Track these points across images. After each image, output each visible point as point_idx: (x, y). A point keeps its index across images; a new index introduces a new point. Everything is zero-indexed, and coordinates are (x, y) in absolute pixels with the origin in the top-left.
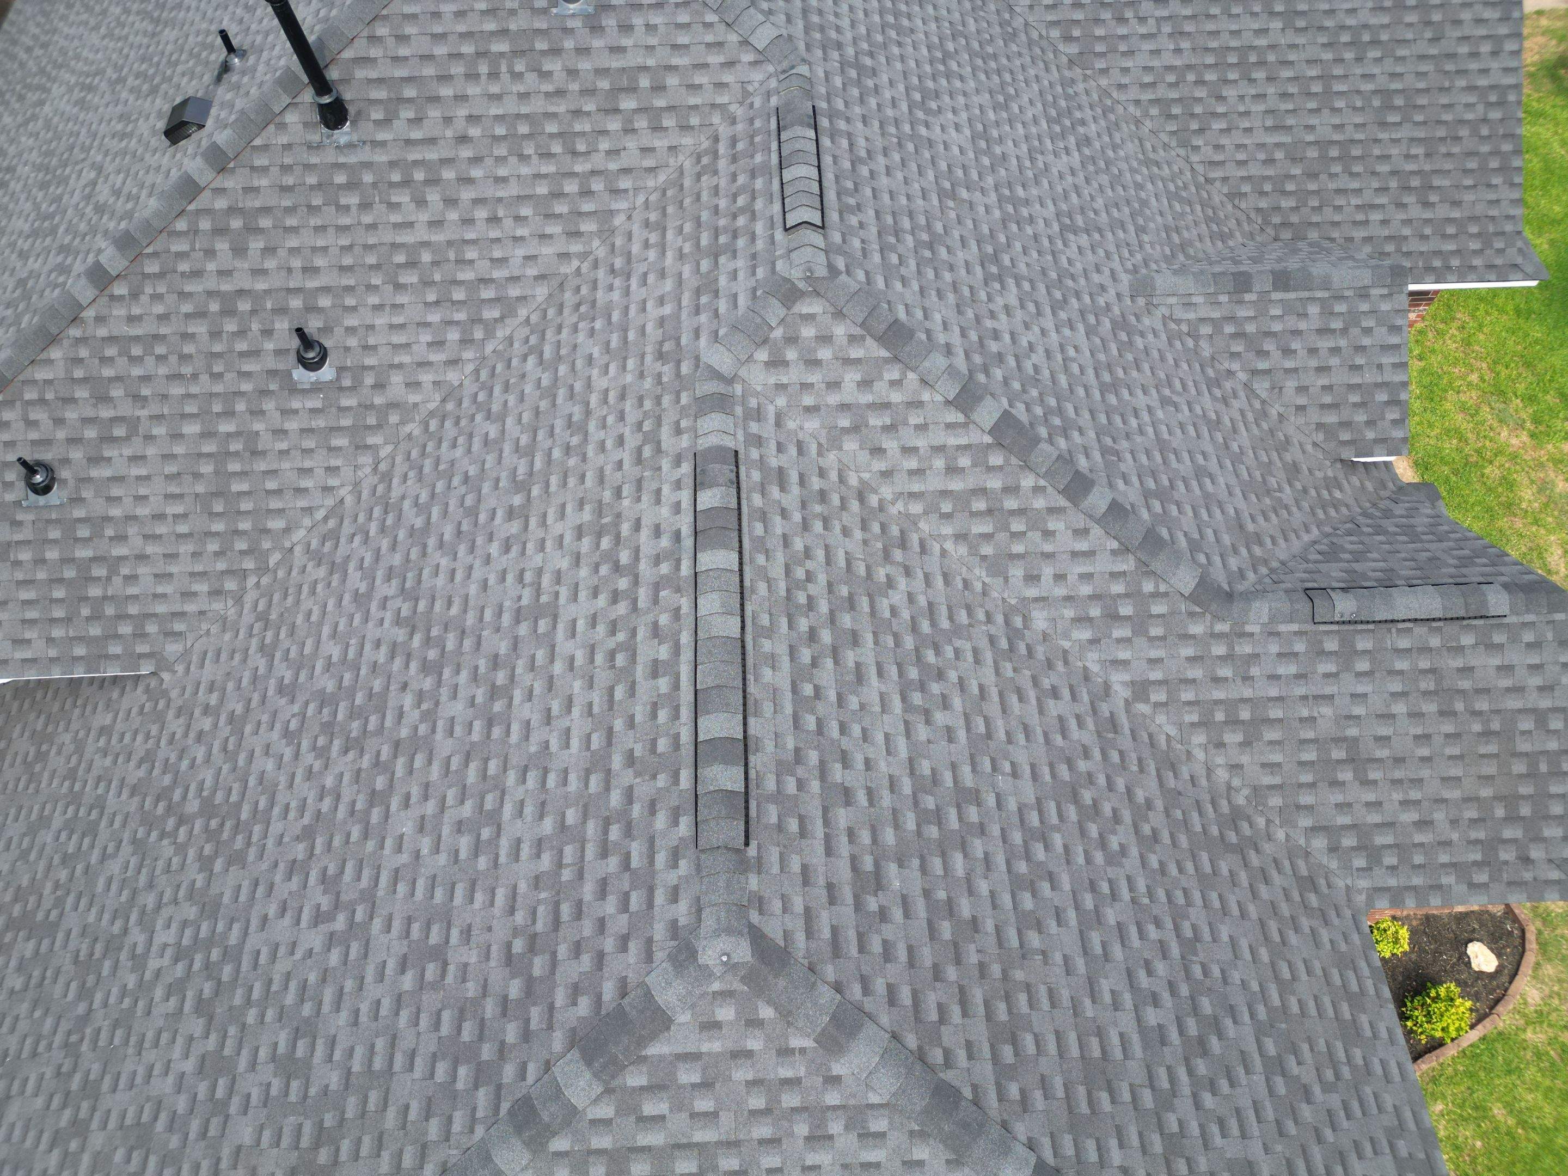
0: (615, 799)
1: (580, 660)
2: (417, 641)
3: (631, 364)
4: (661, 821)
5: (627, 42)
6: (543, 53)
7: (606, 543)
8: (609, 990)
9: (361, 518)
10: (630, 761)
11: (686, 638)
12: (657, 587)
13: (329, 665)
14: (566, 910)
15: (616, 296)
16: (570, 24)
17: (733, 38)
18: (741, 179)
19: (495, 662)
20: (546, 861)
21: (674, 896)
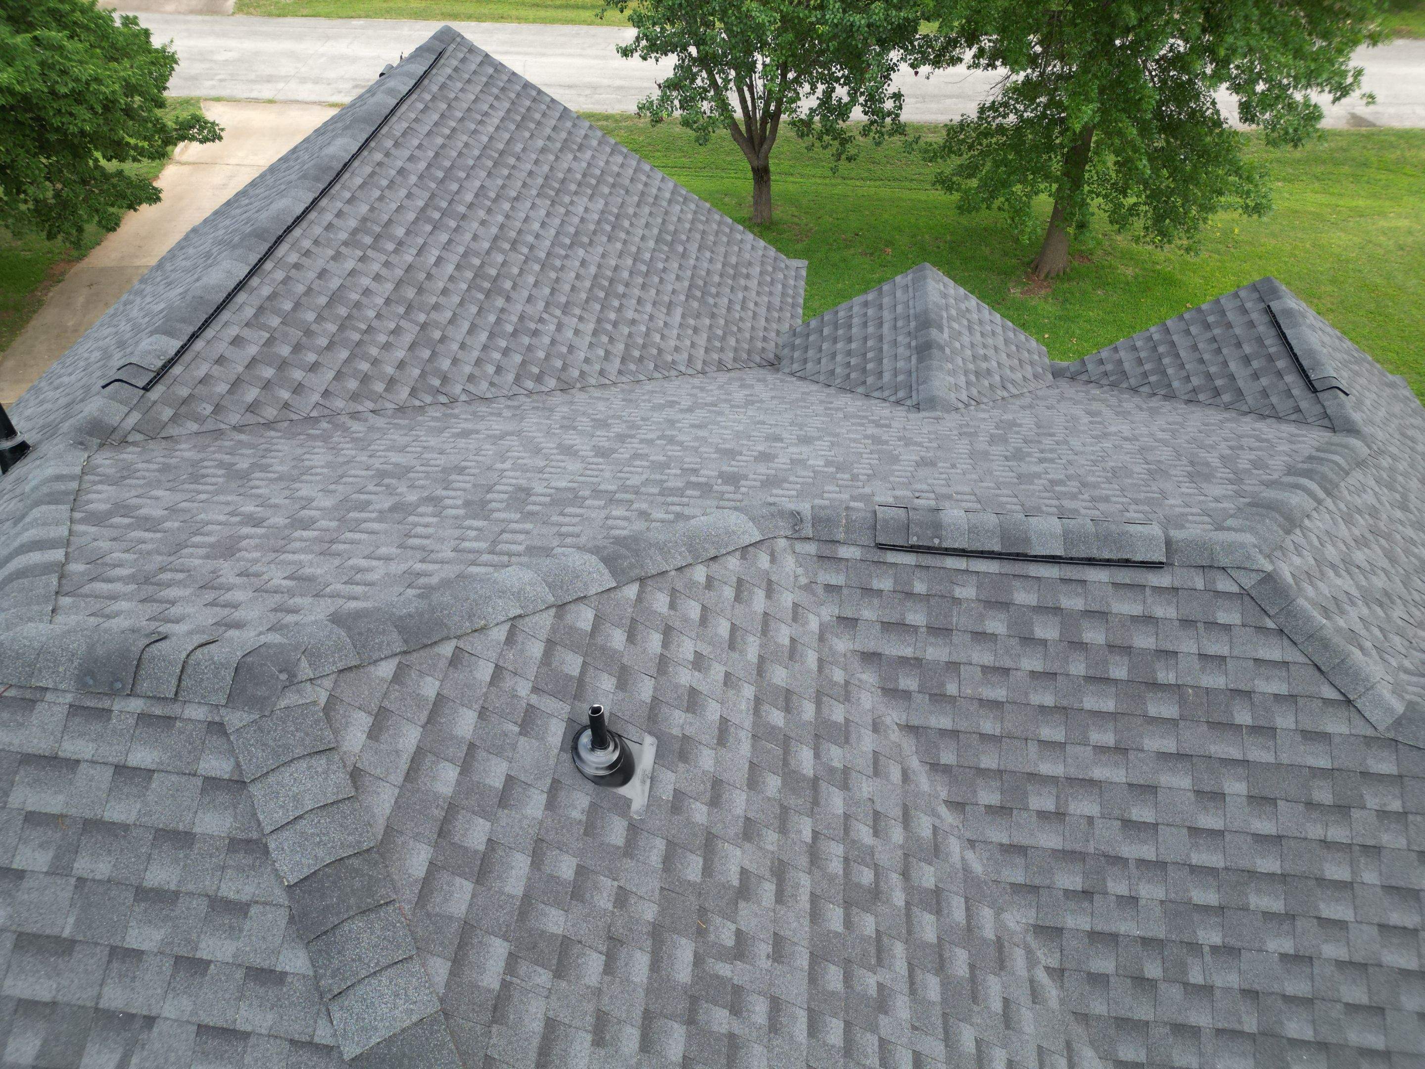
3: (1337, 871)
5: (713, 712)
6: (707, 870)
16: (667, 794)
17: (733, 563)
18: (996, 625)
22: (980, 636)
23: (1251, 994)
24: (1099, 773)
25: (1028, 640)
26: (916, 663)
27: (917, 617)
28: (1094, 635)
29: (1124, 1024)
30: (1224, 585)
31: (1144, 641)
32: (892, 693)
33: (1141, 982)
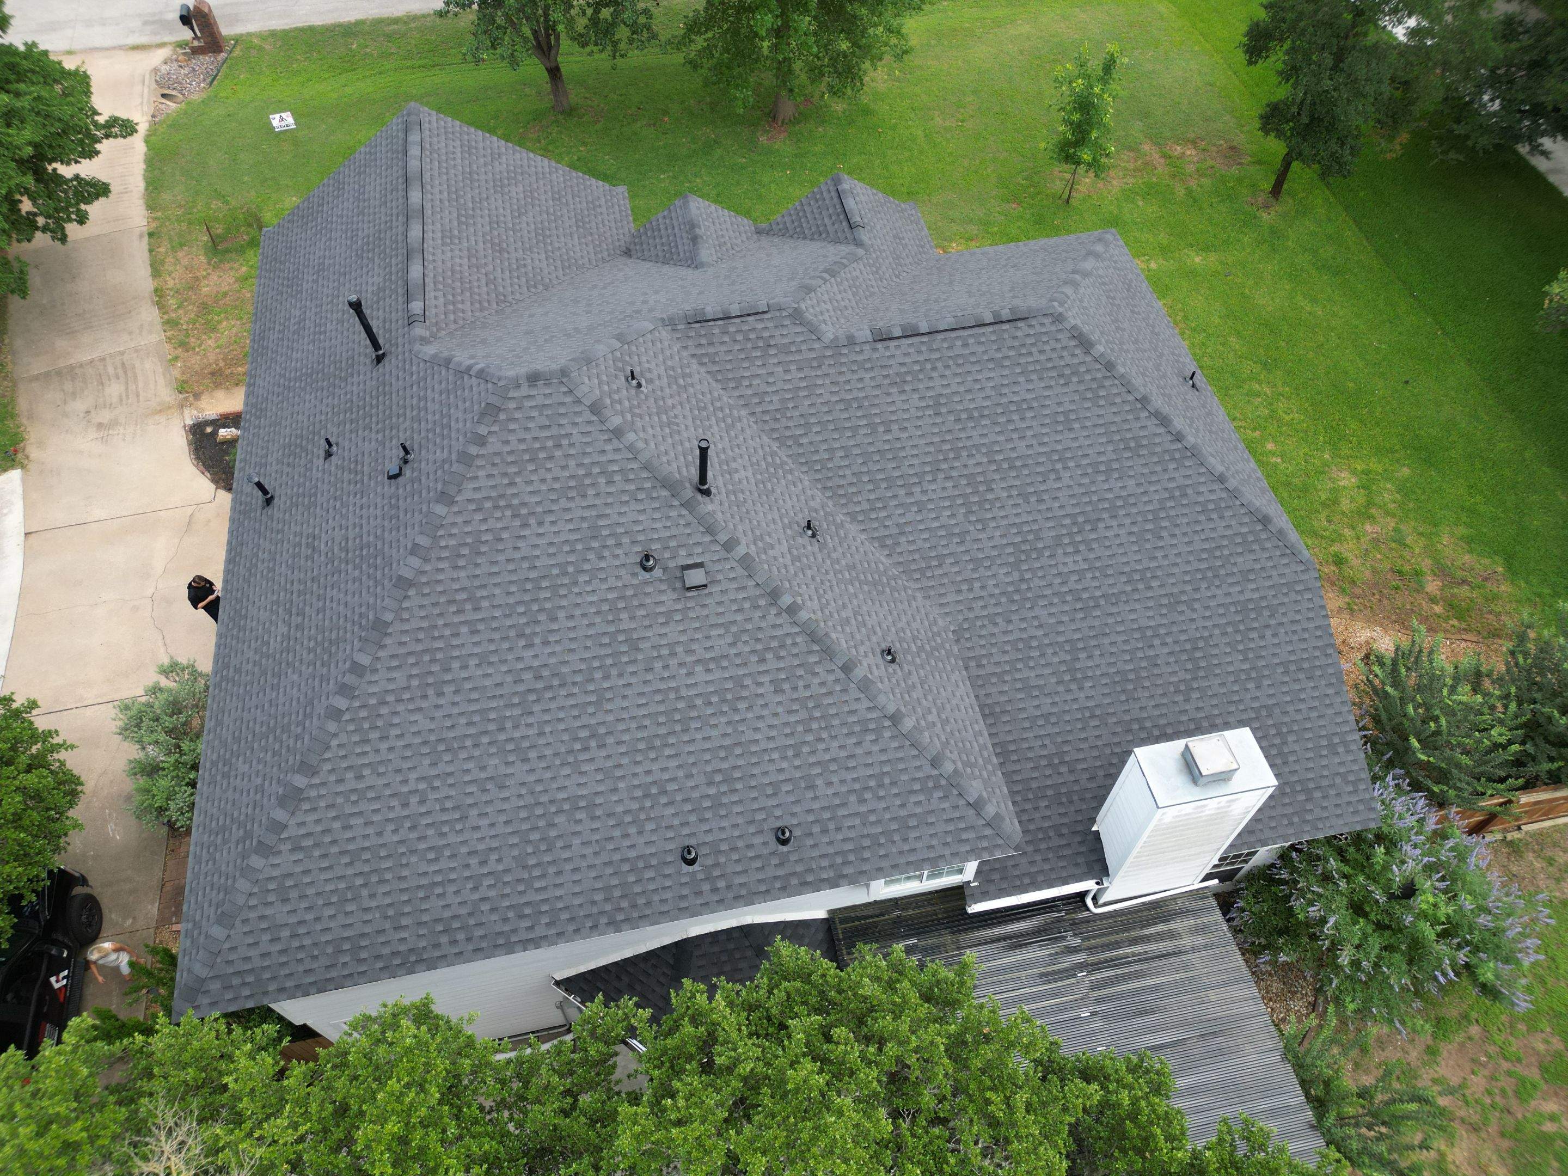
0: (1012, 353)
1: (959, 380)
2: (944, 466)
3: (819, 382)
4: (1019, 334)
7: (909, 378)
8: (1073, 343)
9: (876, 525)
10: (999, 349)
11: (953, 334)
12: (932, 350)
13: (953, 515)
14: (1049, 365)
15: (775, 398)
16: (651, 389)
18: (726, 339)
19: (958, 420)
20: (1034, 377)
21: (1043, 324)
22: (722, 343)
23: (802, 415)
24: (759, 372)
25: (735, 341)
26: (707, 354)
27: (704, 341)
28: (752, 336)
29: (773, 430)
30: (785, 314)
31: (766, 334)
32: (701, 364)
33: (775, 419)
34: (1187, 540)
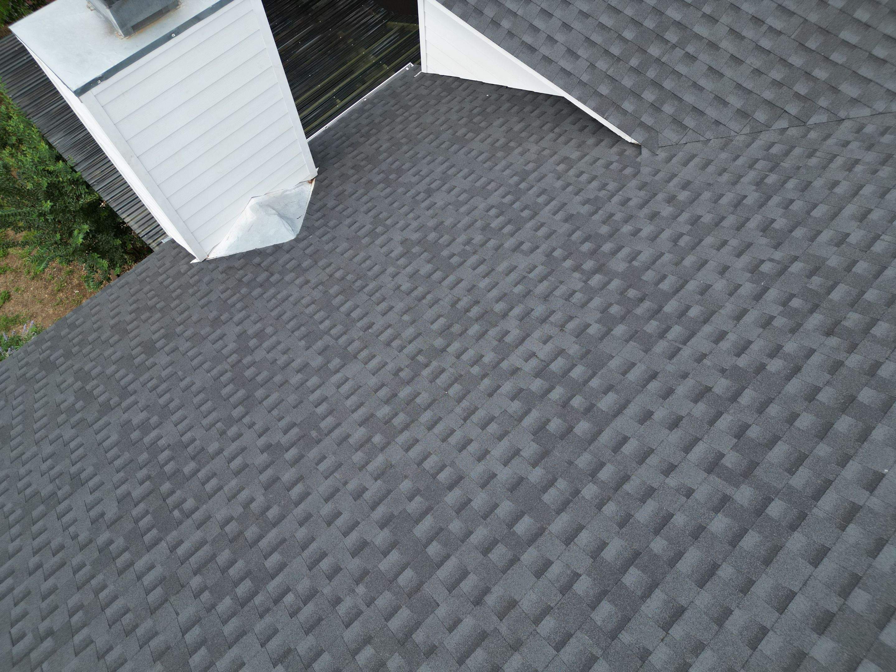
34: (325, 565)
